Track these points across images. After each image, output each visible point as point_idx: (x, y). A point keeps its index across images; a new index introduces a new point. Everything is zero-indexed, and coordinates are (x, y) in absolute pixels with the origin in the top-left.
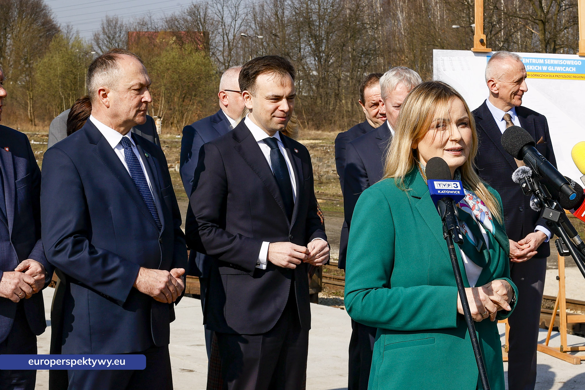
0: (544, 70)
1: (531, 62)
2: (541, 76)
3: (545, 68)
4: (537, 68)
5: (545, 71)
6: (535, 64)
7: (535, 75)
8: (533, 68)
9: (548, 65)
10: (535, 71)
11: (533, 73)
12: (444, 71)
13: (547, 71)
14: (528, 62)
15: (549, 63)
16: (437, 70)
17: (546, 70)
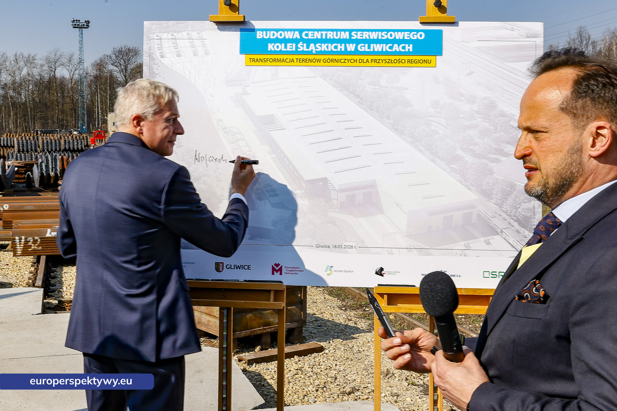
0: (349, 50)
1: (324, 37)
2: (342, 61)
3: (351, 47)
4: (336, 47)
5: (351, 51)
6: (332, 41)
7: (332, 61)
8: (327, 47)
9: (357, 42)
10: (331, 53)
11: (327, 57)
12: (162, 57)
13: (356, 52)
14: (319, 37)
15: (359, 38)
16: (150, 56)
17: (353, 50)
